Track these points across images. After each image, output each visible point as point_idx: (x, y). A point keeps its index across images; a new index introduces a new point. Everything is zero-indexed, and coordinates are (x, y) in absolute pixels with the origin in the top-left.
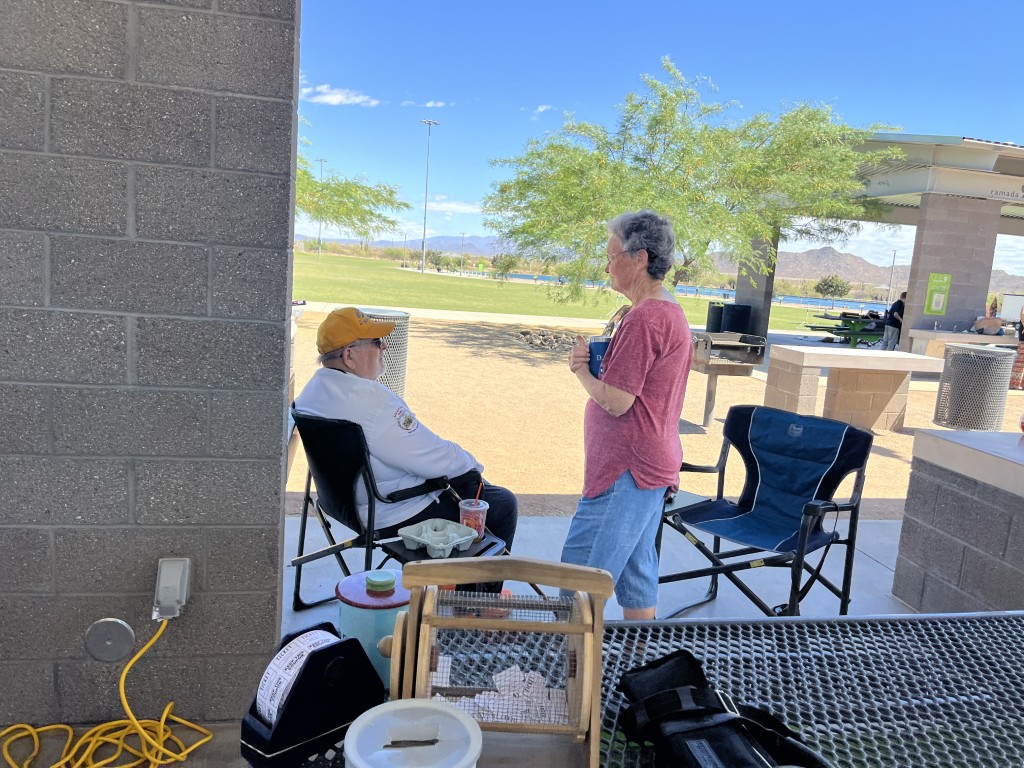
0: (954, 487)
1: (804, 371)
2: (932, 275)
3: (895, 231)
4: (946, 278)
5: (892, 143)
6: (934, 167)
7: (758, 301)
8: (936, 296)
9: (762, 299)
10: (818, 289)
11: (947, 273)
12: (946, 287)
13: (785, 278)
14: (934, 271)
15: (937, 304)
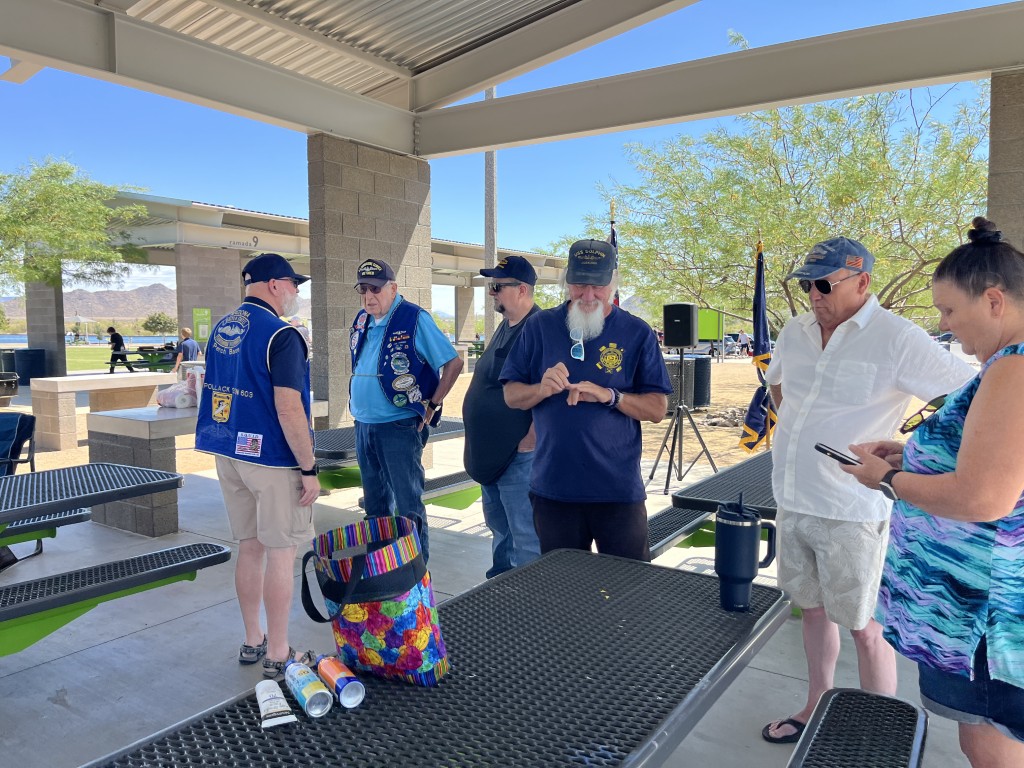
0: (108, 443)
1: (60, 396)
2: (195, 310)
3: (156, 270)
4: (207, 312)
5: (139, 202)
6: (179, 223)
7: (51, 345)
8: (201, 327)
9: (54, 342)
10: (146, 327)
11: (206, 307)
12: (208, 319)
13: (116, 318)
14: (195, 307)
15: (204, 333)
